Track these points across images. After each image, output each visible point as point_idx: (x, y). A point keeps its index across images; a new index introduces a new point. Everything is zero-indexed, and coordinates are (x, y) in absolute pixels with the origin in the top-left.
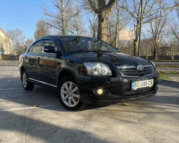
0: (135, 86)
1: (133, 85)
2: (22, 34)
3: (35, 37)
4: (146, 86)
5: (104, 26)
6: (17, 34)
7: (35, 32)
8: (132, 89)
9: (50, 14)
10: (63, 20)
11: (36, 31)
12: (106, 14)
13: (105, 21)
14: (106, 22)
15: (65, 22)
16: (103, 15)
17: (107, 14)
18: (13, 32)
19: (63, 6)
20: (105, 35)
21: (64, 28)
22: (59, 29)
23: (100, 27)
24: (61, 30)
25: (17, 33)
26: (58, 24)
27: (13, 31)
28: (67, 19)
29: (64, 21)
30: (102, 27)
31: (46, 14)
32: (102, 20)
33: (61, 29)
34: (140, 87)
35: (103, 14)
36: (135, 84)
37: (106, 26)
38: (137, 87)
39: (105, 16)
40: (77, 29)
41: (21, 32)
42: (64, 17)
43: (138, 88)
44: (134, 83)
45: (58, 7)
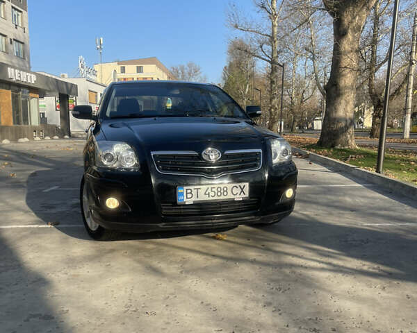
0: (189, 196)
1: (183, 193)
2: (200, 73)
3: (224, 79)
4: (222, 197)
5: (347, 47)
6: (190, 74)
7: (225, 67)
8: (179, 202)
9: (244, 25)
10: (272, 37)
11: (227, 64)
12: (354, 18)
13: (350, 36)
14: (354, 36)
15: (277, 42)
16: (346, 22)
17: (357, 18)
18: (182, 68)
19: (275, 5)
20: (348, 70)
21: (275, 55)
22: (263, 59)
23: (338, 50)
24: (268, 61)
25: (191, 71)
26: (261, 47)
27: (183, 66)
28: (282, 34)
29: (275, 39)
30: (342, 49)
31: (236, 27)
32: (342, 33)
33: (267, 58)
34: (206, 198)
35: (347, 19)
36: (189, 191)
37: (352, 48)
38: (194, 199)
39: (352, 22)
40: (313, 55)
41: (199, 69)
42: (276, 30)
43: (198, 199)
44: (185, 188)
45: (263, 7)
